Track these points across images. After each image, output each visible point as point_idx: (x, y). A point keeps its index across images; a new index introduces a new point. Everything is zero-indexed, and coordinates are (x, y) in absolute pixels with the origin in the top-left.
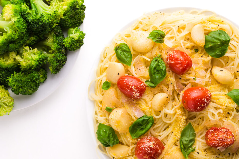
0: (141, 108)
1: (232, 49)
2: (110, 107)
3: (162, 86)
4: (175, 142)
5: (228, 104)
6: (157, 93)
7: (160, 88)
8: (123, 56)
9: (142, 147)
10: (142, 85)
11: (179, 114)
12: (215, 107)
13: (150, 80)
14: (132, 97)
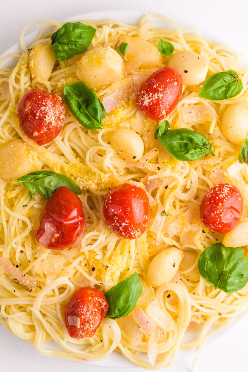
0: (120, 108)
1: (211, 291)
2: (127, 51)
3: (156, 151)
4: (50, 166)
5: (111, 271)
6: (144, 141)
7: (152, 148)
8: (218, 84)
9: (48, 100)
10: (164, 112)
11: (102, 177)
12: (108, 247)
13: (169, 129)
14: (142, 92)
